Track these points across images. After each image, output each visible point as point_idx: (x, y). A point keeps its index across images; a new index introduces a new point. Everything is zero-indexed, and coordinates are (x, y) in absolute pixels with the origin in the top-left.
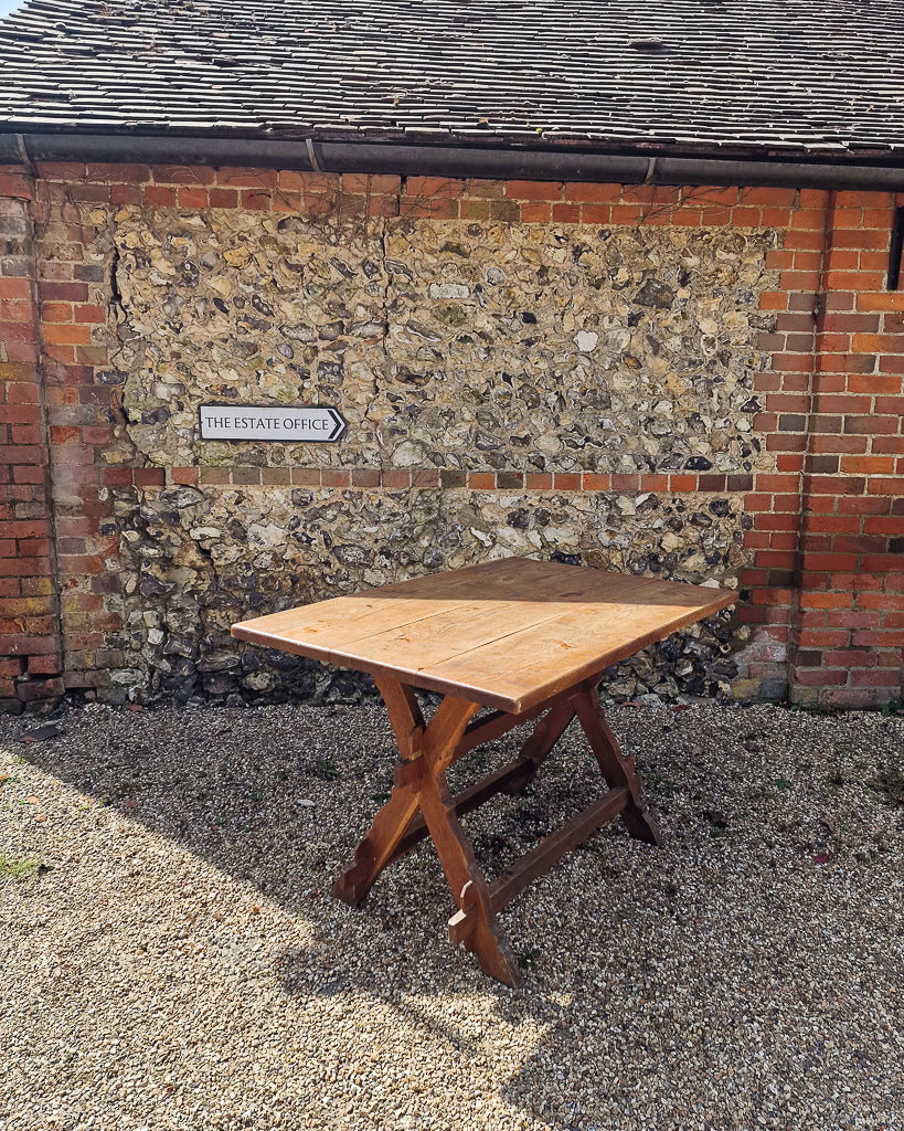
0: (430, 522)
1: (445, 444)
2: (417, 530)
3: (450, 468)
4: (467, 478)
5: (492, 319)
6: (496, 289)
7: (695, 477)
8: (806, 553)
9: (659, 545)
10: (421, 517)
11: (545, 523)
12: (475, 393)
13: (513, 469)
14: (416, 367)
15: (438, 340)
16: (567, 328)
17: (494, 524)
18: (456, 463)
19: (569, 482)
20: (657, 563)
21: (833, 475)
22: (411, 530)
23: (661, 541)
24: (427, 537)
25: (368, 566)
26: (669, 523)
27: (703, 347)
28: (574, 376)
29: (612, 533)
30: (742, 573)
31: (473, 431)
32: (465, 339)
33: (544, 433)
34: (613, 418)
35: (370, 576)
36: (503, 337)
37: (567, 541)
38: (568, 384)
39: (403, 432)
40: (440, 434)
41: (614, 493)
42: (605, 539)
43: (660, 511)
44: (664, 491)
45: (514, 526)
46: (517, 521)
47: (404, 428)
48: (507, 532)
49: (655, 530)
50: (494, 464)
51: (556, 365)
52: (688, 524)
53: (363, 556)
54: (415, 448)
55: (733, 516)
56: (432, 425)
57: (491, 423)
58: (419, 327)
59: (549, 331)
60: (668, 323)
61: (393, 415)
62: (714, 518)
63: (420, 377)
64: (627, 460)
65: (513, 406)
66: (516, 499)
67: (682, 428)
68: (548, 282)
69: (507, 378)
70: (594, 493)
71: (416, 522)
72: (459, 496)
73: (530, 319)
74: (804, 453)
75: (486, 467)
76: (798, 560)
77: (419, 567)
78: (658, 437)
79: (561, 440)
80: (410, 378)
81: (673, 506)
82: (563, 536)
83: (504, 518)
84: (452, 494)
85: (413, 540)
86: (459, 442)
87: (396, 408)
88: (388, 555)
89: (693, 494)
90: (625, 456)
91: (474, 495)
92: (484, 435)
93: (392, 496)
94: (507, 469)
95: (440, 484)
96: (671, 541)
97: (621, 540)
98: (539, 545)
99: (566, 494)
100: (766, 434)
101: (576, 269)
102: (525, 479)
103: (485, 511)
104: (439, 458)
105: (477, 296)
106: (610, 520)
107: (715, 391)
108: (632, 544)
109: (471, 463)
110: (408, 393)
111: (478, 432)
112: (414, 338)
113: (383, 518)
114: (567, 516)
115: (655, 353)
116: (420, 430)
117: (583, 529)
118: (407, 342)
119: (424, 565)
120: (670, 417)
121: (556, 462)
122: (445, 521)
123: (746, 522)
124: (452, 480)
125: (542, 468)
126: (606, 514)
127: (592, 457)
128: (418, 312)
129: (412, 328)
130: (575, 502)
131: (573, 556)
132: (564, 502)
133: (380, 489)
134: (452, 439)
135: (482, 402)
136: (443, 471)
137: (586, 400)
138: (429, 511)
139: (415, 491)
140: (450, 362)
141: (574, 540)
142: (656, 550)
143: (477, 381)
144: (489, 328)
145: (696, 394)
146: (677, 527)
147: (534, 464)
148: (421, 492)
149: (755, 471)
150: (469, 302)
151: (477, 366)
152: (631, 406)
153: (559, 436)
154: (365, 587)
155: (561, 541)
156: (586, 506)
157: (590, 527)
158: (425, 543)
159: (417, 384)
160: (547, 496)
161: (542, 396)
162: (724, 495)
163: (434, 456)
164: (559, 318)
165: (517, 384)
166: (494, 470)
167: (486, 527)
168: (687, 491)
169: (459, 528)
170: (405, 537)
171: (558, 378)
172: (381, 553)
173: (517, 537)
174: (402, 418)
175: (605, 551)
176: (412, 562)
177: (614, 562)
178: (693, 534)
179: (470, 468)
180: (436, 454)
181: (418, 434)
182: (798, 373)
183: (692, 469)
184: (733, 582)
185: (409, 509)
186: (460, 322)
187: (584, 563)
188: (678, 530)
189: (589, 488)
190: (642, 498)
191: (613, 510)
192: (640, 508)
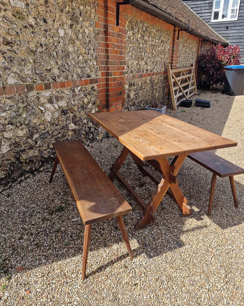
0: (24, 107)
1: (26, 73)
2: (21, 111)
3: (28, 83)
4: (35, 87)
5: (34, 19)
6: (33, 6)
7: (88, 80)
8: (109, 98)
9: (83, 102)
10: (21, 105)
11: (58, 100)
12: (32, 51)
13: (48, 82)
14: (9, 38)
15: (16, 26)
16: (56, 26)
17: (45, 103)
18: (31, 81)
19: (63, 85)
20: (83, 107)
21: (112, 77)
22: (18, 111)
23: (84, 101)
24: (24, 113)
25: (4, 131)
27: (86, 38)
28: (60, 46)
29: (74, 101)
30: (98, 106)
31: (33, 67)
32: (26, 27)
33: (54, 67)
34: (70, 61)
35: (6, 135)
36: (38, 28)
37: (65, 105)
38: (59, 49)
39: (9, 69)
40: (23, 69)
41: (73, 87)
42: (73, 103)
43: (82, 92)
44: (83, 85)
45: (50, 103)
46: (50, 101)
47: (9, 67)
48: (48, 105)
49: (82, 98)
50: (42, 80)
51: (55, 41)
52: (88, 94)
53: (2, 127)
54: (15, 76)
55: (95, 91)
56: (19, 65)
57: (39, 64)
58: (8, 19)
59: (51, 27)
60: (79, 28)
61: (4, 61)
62: (92, 91)
63: (12, 43)
64: (75, 76)
65: (44, 56)
66: (50, 93)
67: (85, 65)
68: (48, 7)
69: (41, 45)
70: (69, 88)
71: (20, 107)
72: (32, 94)
73: (45, 21)
74: (105, 71)
75: (40, 82)
76: (107, 101)
77: (24, 126)
78: (80, 67)
79: (59, 70)
80: (8, 43)
81: (85, 90)
82: (63, 104)
83: (46, 101)
84: (31, 94)
85: (20, 115)
86: (30, 72)
87: (5, 58)
88: (12, 124)
89: (88, 85)
90: (74, 74)
91: (38, 93)
92: (37, 69)
93: (9, 98)
94: (46, 82)
95: (26, 90)
96: (86, 100)
97: (76, 102)
98: (58, 108)
99: (62, 89)
100: (99, 66)
101: (55, 3)
102: (51, 85)
103: (41, 99)
104: (24, 80)
105: (27, 8)
106: (73, 96)
107: (90, 53)
108: (78, 103)
109: (35, 80)
110: (8, 50)
111: (35, 68)
112: (6, 24)
113: (8, 109)
114: (63, 97)
115: (77, 39)
116: (16, 67)
117: (67, 100)
118: (4, 25)
119: (25, 125)
120: (82, 61)
121: (59, 78)
122: (30, 105)
123: (98, 92)
124: (30, 88)
125: (55, 81)
126: (72, 94)
127: (67, 75)
128: (7, 12)
129: (5, 19)
130: (65, 91)
131: (66, 110)
132: (62, 92)
133: (4, 96)
134: (27, 71)
135: (35, 55)
136: (26, 85)
137: (63, 55)
138: (23, 102)
139: (17, 95)
140: (21, 37)
143: (32, 46)
144: (33, 23)
145: (86, 53)
146: (85, 95)
147: (53, 79)
148: (19, 95)
149: (98, 77)
150: (25, 10)
151: (31, 39)
152: (74, 57)
153: (58, 68)
154: (5, 140)
155: (63, 106)
156: (68, 93)
157: (69, 99)
158: (24, 116)
159: (11, 46)
160: (57, 90)
161: (52, 53)
162: (93, 85)
163: (22, 79)
164: (53, 22)
165: (44, 48)
166: (42, 82)
167: (42, 105)
169: (34, 107)
170: (17, 115)
171: (56, 46)
172: (9, 124)
173: (51, 107)
174: (8, 62)
175: (73, 107)
176: (21, 125)
177: (75, 109)
178: (89, 97)
179: (35, 83)
180: (23, 78)
181: (15, 69)
182: (103, 48)
183: (87, 77)
184: (97, 109)
185: (16, 103)
186: (23, 19)
187: (69, 112)
188: (86, 96)
189: (68, 86)
190: (79, 88)
191: (74, 93)
192: (79, 91)
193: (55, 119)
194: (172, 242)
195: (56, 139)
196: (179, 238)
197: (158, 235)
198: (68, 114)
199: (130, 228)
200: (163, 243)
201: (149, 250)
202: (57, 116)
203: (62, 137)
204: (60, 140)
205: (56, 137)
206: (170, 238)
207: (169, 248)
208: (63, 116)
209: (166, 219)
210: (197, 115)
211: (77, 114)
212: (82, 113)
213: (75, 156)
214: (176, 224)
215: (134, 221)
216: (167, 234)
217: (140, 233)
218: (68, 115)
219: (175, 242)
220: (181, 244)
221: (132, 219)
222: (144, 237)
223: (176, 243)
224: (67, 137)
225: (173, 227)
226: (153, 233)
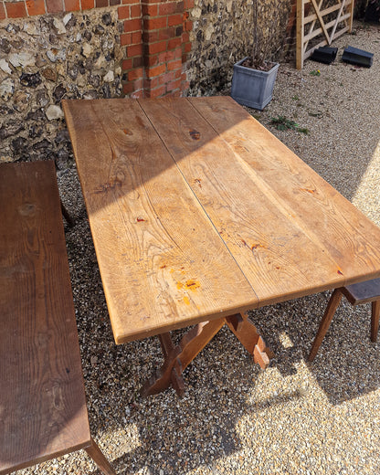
8: (149, 44)
9: (81, 54)
11: (8, 52)
19: (18, 10)
20: (83, 67)
23: (82, 50)
26: (84, 36)
29: (55, 51)
30: (122, 63)
37: (28, 63)
41: (50, 16)
42: (52, 56)
43: (78, 27)
44: (78, 10)
49: (77, 42)
52: (93, 34)
55: (113, 25)
62: (105, 26)
70: (37, 18)
76: (145, 49)
81: (85, 22)
82: (24, 59)
89: (93, 11)
96: (88, 49)
97: (61, 55)
98: (9, 71)
99: (17, 22)
106: (51, 39)
108: (68, 57)
114: (22, 41)
117: (36, 51)
123: (121, 28)
126: (48, 35)
130: (27, 27)
131: (35, 75)
132: (18, 29)
141: (33, 61)
142: (80, 58)
146: (87, 37)
155: (24, 65)
156: (33, 30)
157: (41, 48)
160: (3, 25)
162: (108, 9)
168: (90, 9)
175: (53, 66)
177: (61, 72)
178: (97, 41)
184: (119, 70)
187: (43, 78)
188: (89, 40)
189: (32, 12)
190: (67, 18)
191: (52, 30)
192: (67, 26)
193: (6, 98)
194: (215, 437)
195: (14, 143)
196: (233, 426)
197: (188, 415)
198: (42, 85)
199: (133, 388)
200: (194, 440)
201: (160, 456)
202: (10, 90)
203: (30, 136)
204: (25, 144)
205: (13, 138)
206: (214, 425)
207: (205, 454)
208: (28, 89)
209: (215, 366)
210: (341, 85)
211: (68, 83)
212: (81, 79)
213: (22, 212)
214: (235, 384)
215: (145, 368)
216: (209, 411)
217: (152, 404)
218: (41, 87)
219: (221, 438)
220: (231, 445)
221: (142, 363)
222: (157, 418)
223: (224, 441)
224: (44, 135)
225: (226, 392)
226: (178, 406)
